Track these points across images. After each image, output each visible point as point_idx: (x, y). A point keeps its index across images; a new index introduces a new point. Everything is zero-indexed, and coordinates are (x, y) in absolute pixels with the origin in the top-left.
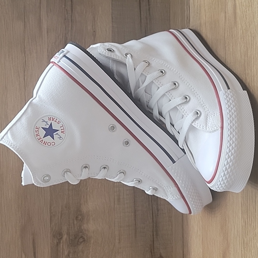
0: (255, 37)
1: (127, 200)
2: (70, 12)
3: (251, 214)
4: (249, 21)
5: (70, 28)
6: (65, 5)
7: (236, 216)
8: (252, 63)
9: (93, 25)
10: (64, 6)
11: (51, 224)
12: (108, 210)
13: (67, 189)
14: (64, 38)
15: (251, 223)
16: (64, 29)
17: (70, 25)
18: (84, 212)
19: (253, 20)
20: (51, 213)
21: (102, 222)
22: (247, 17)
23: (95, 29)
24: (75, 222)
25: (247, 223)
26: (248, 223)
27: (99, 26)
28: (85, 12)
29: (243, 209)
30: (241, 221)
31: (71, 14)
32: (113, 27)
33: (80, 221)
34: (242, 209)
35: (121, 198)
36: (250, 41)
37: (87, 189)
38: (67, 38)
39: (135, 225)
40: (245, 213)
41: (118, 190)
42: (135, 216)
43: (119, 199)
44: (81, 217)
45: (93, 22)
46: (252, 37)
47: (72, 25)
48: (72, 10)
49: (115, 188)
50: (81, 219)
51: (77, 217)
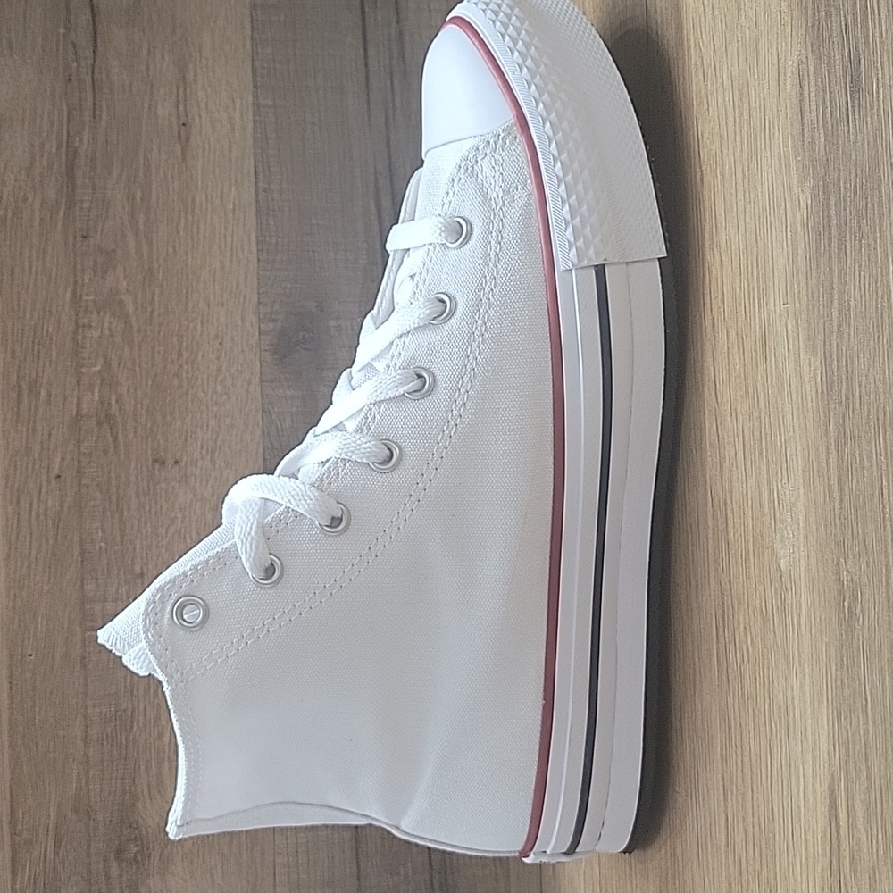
2: (89, 52)
5: (88, 114)
6: (65, 28)
8: (740, 196)
9: (178, 101)
10: (62, 30)
13: (79, 738)
15: (758, 867)
16: (65, 115)
17: (89, 104)
18: (150, 831)
20: (14, 833)
21: (222, 867)
23: (187, 116)
24: (114, 869)
27: (203, 105)
28: (145, 51)
31: (90, 62)
32: (257, 105)
33: (134, 867)
34: (726, 807)
38: (75, 151)
44: (135, 849)
45: (178, 89)
47: (97, 102)
48: (95, 45)
50: (135, 856)
51: (119, 851)
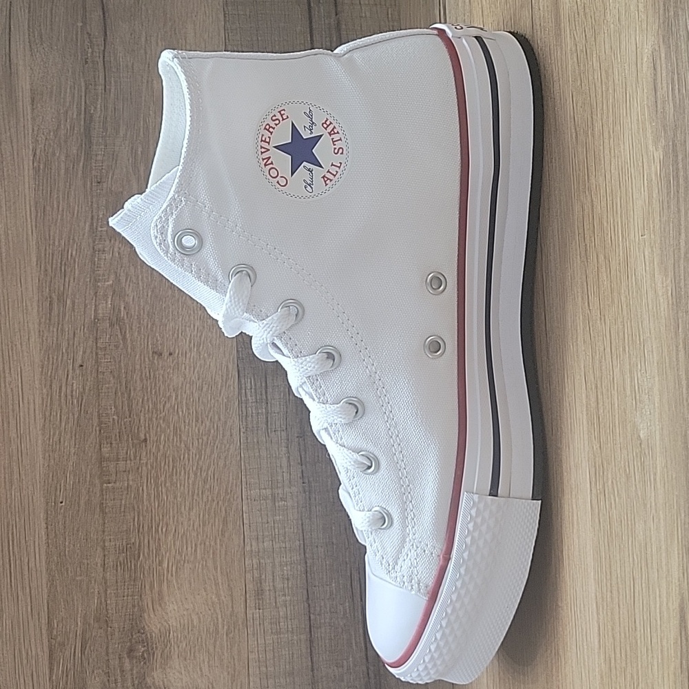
0: (611, 71)
1: (284, 595)
3: (623, 635)
4: (592, 23)
7: (585, 644)
11: (51, 670)
12: (226, 627)
14: (83, 116)
19: (603, 17)
22: (587, 10)
25: (613, 664)
26: (618, 666)
29: (601, 618)
30: (597, 656)
35: (268, 588)
36: (599, 84)
37: (160, 563)
39: (313, 670)
40: (608, 631)
41: (255, 566)
42: (311, 642)
43: (259, 593)
46: (603, 73)
49: (247, 559)
